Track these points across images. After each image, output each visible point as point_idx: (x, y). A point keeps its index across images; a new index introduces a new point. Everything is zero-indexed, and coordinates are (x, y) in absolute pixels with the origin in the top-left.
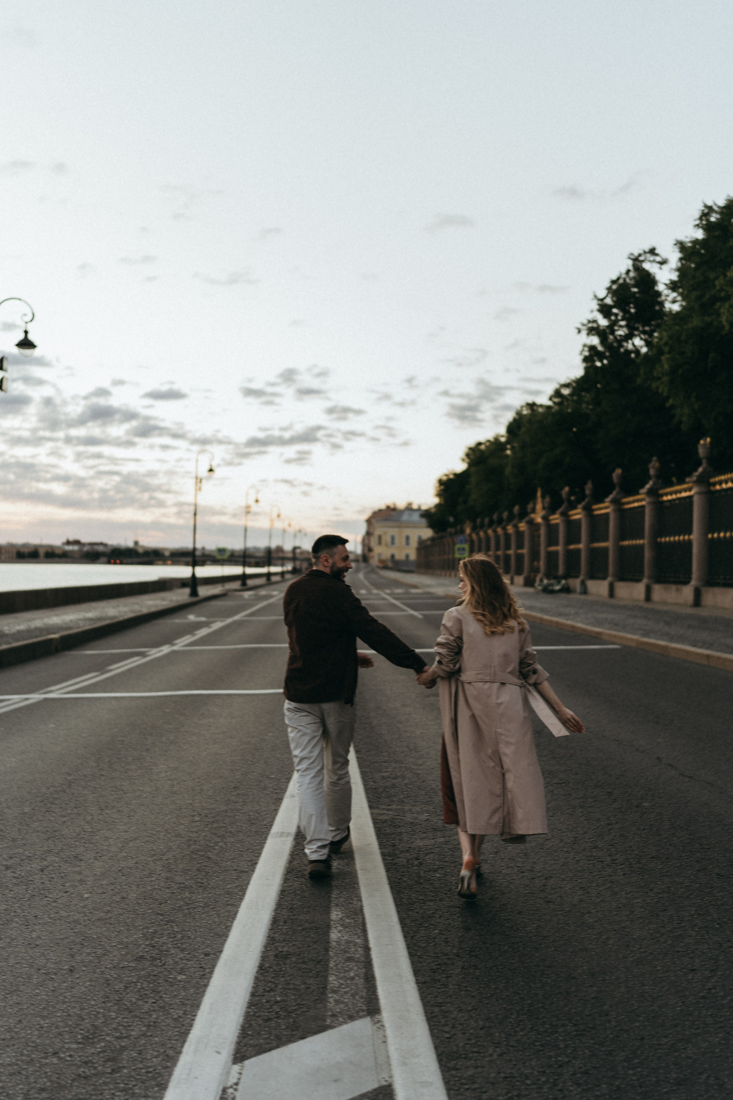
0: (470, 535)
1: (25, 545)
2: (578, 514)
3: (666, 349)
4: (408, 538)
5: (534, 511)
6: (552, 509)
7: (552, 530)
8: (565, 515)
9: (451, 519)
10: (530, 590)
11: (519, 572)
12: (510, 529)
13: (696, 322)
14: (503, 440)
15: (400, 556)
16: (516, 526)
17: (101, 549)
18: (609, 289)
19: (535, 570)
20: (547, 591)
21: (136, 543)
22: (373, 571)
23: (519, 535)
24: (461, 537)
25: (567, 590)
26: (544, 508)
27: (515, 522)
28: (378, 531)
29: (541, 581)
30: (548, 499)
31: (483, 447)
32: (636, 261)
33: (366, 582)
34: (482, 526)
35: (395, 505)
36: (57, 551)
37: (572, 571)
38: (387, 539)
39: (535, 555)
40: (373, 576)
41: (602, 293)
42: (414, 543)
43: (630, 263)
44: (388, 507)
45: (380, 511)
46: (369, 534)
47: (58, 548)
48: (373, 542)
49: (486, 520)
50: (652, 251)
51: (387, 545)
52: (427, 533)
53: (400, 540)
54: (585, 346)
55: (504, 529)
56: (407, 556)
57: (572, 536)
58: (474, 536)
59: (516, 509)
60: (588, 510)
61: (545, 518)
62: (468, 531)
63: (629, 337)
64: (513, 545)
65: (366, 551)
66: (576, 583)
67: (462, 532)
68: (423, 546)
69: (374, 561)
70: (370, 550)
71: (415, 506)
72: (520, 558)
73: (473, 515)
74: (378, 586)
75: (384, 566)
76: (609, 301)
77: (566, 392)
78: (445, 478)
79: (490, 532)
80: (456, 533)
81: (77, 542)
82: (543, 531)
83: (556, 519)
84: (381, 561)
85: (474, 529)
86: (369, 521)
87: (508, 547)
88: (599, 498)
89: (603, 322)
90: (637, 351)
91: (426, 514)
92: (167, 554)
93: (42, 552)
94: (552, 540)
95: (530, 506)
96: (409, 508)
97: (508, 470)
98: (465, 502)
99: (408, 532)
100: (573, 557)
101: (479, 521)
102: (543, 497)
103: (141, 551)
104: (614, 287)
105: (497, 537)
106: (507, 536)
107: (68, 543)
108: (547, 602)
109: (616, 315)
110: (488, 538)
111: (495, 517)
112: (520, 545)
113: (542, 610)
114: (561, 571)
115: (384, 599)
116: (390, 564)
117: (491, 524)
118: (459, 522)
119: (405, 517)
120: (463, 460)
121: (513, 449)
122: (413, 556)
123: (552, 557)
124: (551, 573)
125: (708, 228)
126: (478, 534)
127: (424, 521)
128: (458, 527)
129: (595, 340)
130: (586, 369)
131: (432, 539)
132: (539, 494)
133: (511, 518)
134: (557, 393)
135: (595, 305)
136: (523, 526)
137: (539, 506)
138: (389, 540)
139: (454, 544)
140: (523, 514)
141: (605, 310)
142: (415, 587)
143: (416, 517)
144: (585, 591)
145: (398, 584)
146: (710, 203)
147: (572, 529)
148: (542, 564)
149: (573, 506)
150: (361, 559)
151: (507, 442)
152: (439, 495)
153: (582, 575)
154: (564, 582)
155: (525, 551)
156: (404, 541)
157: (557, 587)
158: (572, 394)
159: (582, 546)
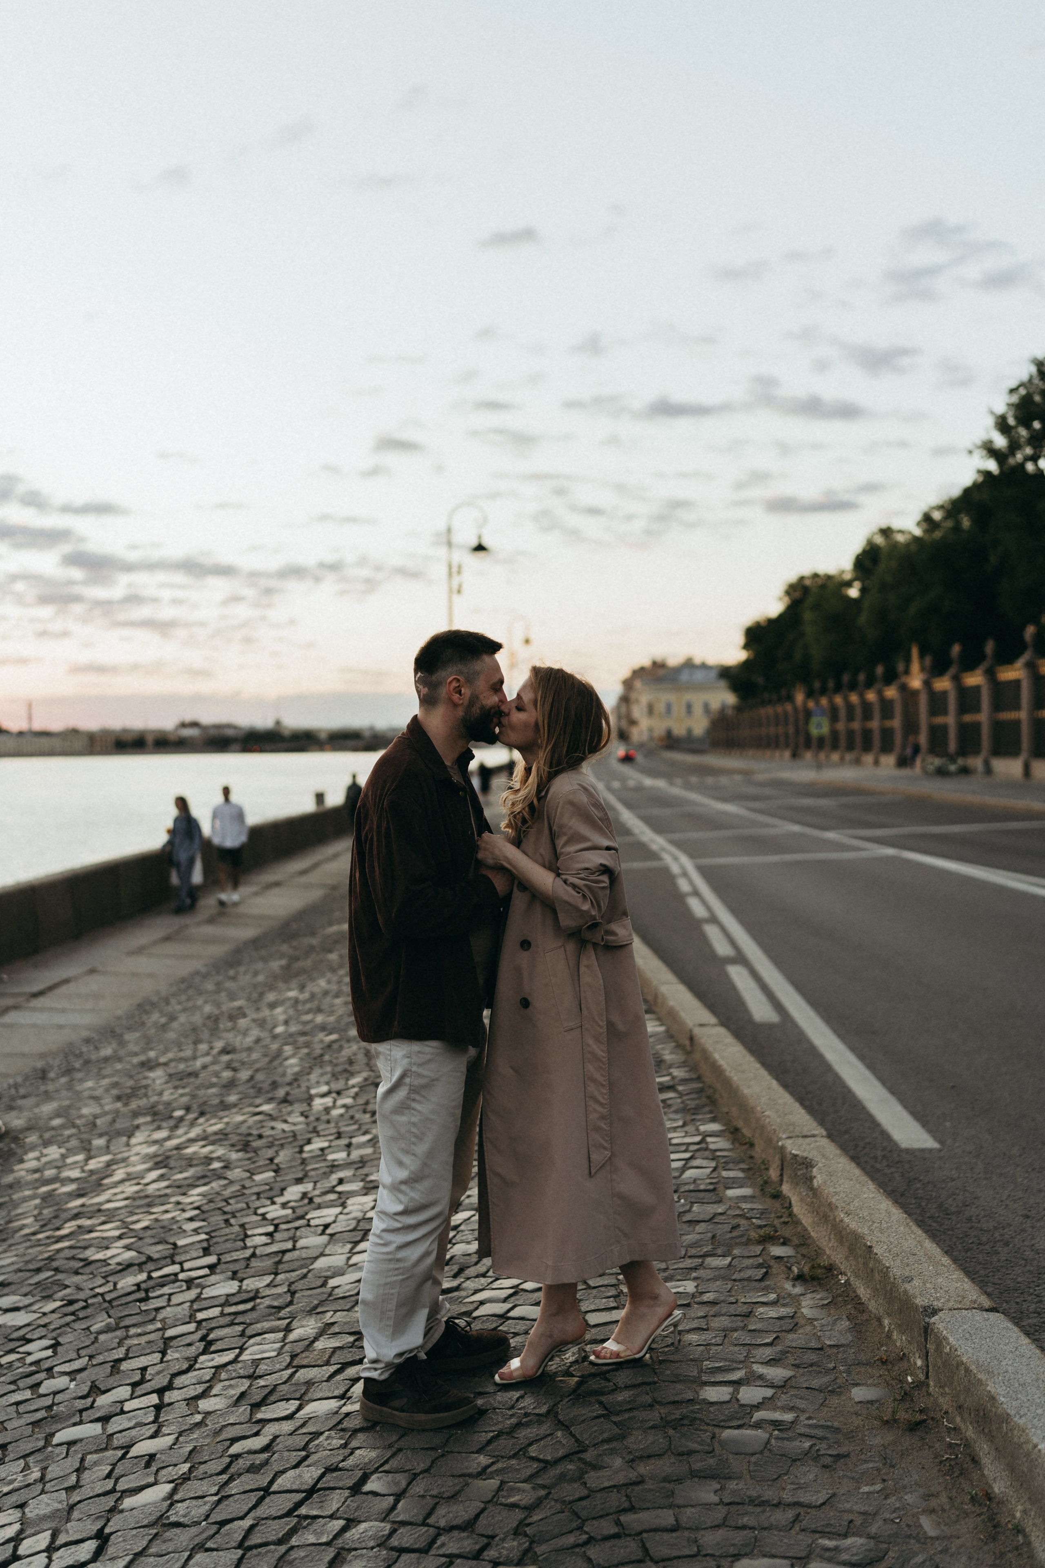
0: (804, 703)
1: (125, 731)
2: (975, 679)
4: (689, 708)
5: (907, 673)
6: (936, 671)
7: (937, 699)
8: (957, 679)
12: (871, 696)
14: (848, 576)
15: (679, 730)
16: (880, 693)
17: (230, 732)
20: (939, 772)
21: (278, 723)
23: (886, 703)
25: (965, 771)
26: (923, 670)
27: (877, 686)
28: (644, 696)
30: (928, 660)
35: (665, 661)
36: (172, 738)
37: (969, 748)
38: (660, 707)
39: (910, 727)
42: (701, 715)
43: (1033, 369)
44: (655, 664)
45: (642, 669)
46: (627, 699)
47: (169, 732)
48: (638, 712)
49: (831, 684)
51: (660, 716)
52: (730, 698)
53: (678, 709)
55: (862, 696)
56: (692, 731)
57: (968, 704)
58: (811, 704)
59: (879, 670)
60: (991, 674)
61: (927, 684)
62: (800, 697)
63: (1033, 458)
64: (877, 714)
65: (624, 723)
66: (976, 762)
67: (790, 698)
68: (719, 718)
69: (639, 739)
71: (702, 662)
72: (887, 732)
73: (807, 677)
76: (1010, 418)
77: (938, 514)
79: (838, 699)
80: (780, 700)
81: (195, 724)
82: (923, 699)
83: (943, 684)
84: (651, 738)
85: (810, 694)
86: (628, 684)
87: (868, 717)
88: (1006, 657)
89: (1002, 442)
91: (725, 673)
92: (323, 736)
93: (150, 740)
94: (937, 709)
95: (901, 669)
96: (689, 664)
98: (789, 657)
99: (688, 697)
100: (969, 731)
101: (817, 683)
102: (922, 656)
103: (286, 733)
104: (1016, 398)
105: (850, 708)
106: (866, 705)
107: (183, 725)
109: (1018, 434)
111: (845, 679)
112: (887, 715)
114: (954, 745)
116: (666, 742)
117: (839, 688)
118: (784, 685)
119: (685, 677)
120: (780, 599)
121: (862, 588)
122: (701, 730)
123: (938, 731)
124: (940, 751)
126: (817, 702)
127: (723, 683)
128: (784, 692)
129: (992, 466)
131: (736, 709)
132: (915, 652)
133: (871, 682)
134: (927, 518)
135: (990, 421)
136: (891, 692)
137: (915, 667)
138: (664, 708)
140: (892, 677)
141: (1002, 425)
143: (705, 676)
144: (988, 771)
147: (968, 696)
148: (923, 739)
149: (968, 667)
152: (746, 647)
153: (985, 752)
154: (961, 761)
155: (896, 723)
156: (683, 709)
157: (953, 768)
158: (945, 518)
159: (983, 717)
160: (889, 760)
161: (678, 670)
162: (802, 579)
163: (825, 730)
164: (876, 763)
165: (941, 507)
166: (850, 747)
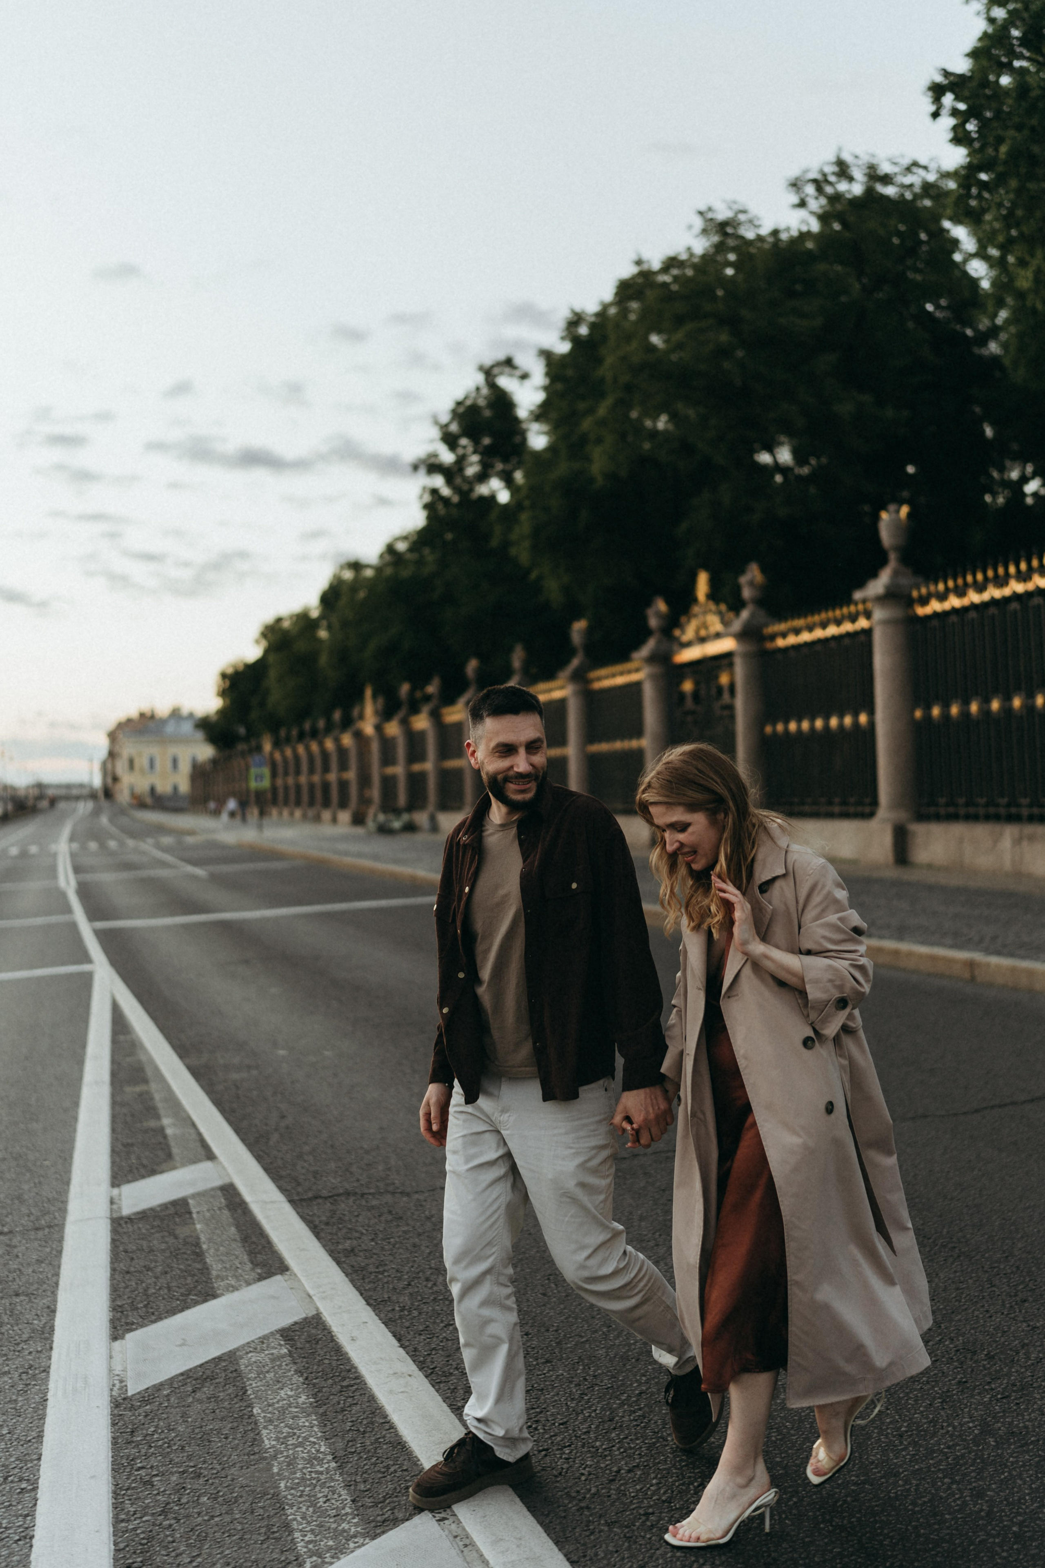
0: (271, 754)
2: (422, 722)
3: (527, 503)
4: (175, 762)
5: (361, 717)
6: (386, 714)
7: (387, 745)
8: (405, 723)
9: (242, 731)
10: (359, 831)
11: (343, 804)
12: (329, 744)
13: (563, 468)
14: (315, 614)
15: (164, 787)
16: (337, 740)
18: (454, 412)
19: (365, 801)
20: (384, 830)
22: (123, 812)
23: (342, 752)
24: (257, 758)
25: (410, 828)
26: (376, 712)
28: (128, 749)
29: (375, 816)
30: (381, 701)
31: (286, 624)
32: (489, 373)
33: (113, 830)
34: (288, 740)
35: (152, 711)
37: (417, 800)
38: (142, 762)
39: (364, 780)
40: (124, 821)
41: (445, 418)
42: (185, 768)
43: (480, 379)
44: (142, 715)
45: (129, 721)
46: (112, 755)
48: (121, 767)
49: (295, 732)
50: (509, 363)
51: (142, 771)
52: (206, 752)
53: (163, 763)
54: (424, 488)
55: (321, 744)
56: (175, 788)
57: (416, 751)
58: (278, 756)
59: (337, 715)
60: (436, 716)
61: (379, 728)
62: (267, 747)
63: (483, 477)
64: (334, 765)
65: (109, 781)
66: (421, 818)
67: (259, 748)
68: (199, 773)
69: (123, 796)
70: (115, 779)
71: (185, 711)
72: (343, 785)
73: (274, 725)
74: (133, 835)
75: (140, 803)
76: (454, 428)
77: (402, 547)
78: (230, 671)
79: (301, 749)
80: (250, 751)
82: (375, 747)
83: (393, 729)
84: (133, 795)
85: (277, 744)
86: (112, 736)
87: (326, 769)
88: (449, 697)
89: (447, 457)
90: (492, 498)
91: (205, 725)
94: (388, 758)
95: (355, 712)
96: (176, 714)
97: (323, 660)
98: (262, 704)
99: (173, 750)
100: (416, 782)
101: (283, 733)
102: (374, 696)
104: (461, 410)
105: (311, 756)
106: (325, 755)
108: (383, 845)
109: (464, 447)
110: (297, 757)
111: (307, 726)
112: (343, 766)
113: (376, 857)
114: (402, 799)
115: (144, 853)
116: (149, 800)
117: (301, 737)
118: (253, 734)
119: (170, 728)
120: (257, 642)
121: (329, 628)
122: (184, 787)
123: (388, 783)
124: (389, 805)
125: (576, 341)
126: (283, 753)
127: (200, 735)
128: (253, 743)
129: (438, 482)
130: (429, 518)
131: (214, 762)
132: (368, 693)
133: (329, 728)
134: (390, 549)
135: (435, 433)
136: (347, 740)
138: (145, 762)
139: (247, 768)
140: (347, 722)
141: (450, 440)
142: (191, 833)
143: (187, 728)
144: (434, 827)
145: (161, 830)
146: (578, 309)
147: (415, 741)
148: (375, 793)
149: (414, 709)
150: (101, 794)
151: (322, 617)
152: (223, 693)
153: (431, 807)
154: (406, 817)
155: (351, 775)
156: (169, 765)
157: (397, 825)
158: (411, 550)
159: (429, 766)
160: (344, 816)
161: (163, 722)
162: (279, 620)
163: (266, 783)
164: (334, 820)
165: (405, 538)
166: (312, 803)
